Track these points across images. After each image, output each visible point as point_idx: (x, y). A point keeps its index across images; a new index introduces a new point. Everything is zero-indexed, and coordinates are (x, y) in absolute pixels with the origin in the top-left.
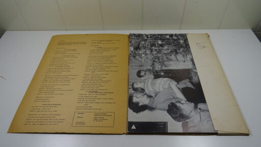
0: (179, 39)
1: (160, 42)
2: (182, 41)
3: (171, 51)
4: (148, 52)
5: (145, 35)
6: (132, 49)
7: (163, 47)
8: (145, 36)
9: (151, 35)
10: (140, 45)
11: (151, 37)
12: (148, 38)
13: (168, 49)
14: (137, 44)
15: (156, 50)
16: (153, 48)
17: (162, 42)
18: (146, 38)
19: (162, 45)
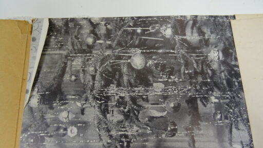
0: (207, 43)
1: (138, 61)
2: (215, 55)
3: (177, 108)
4: (92, 113)
5: (89, 20)
6: (35, 102)
7: (147, 84)
8: (86, 30)
9: (108, 21)
10: (67, 77)
11: (108, 35)
12: (97, 37)
13: (165, 98)
14: (57, 70)
15: (121, 102)
16: (113, 90)
17: (147, 56)
18: (90, 41)
19: (143, 78)
